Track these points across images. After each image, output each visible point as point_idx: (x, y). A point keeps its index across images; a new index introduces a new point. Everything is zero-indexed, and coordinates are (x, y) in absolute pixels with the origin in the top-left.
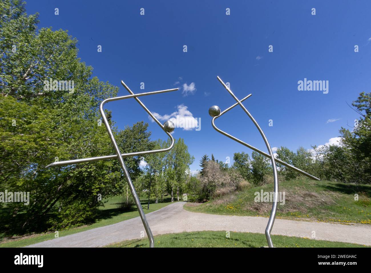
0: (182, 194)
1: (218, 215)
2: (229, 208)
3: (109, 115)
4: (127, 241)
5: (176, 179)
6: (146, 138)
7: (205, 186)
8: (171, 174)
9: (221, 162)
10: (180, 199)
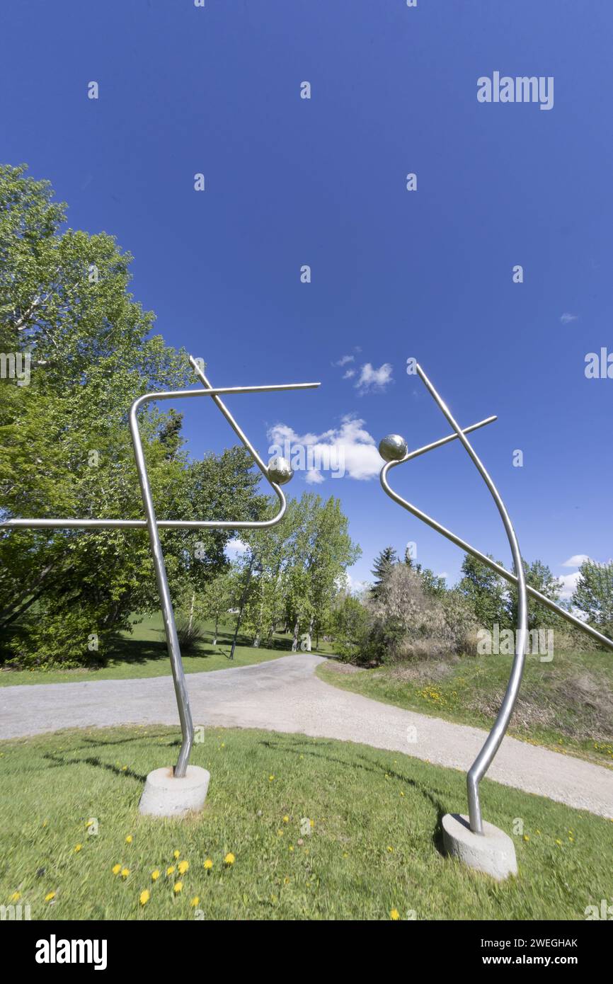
0: (322, 635)
1: (396, 707)
2: (429, 695)
3: (177, 422)
4: (160, 725)
5: (310, 597)
6: (248, 485)
7: (377, 625)
8: (300, 582)
9: (428, 573)
10: (315, 647)
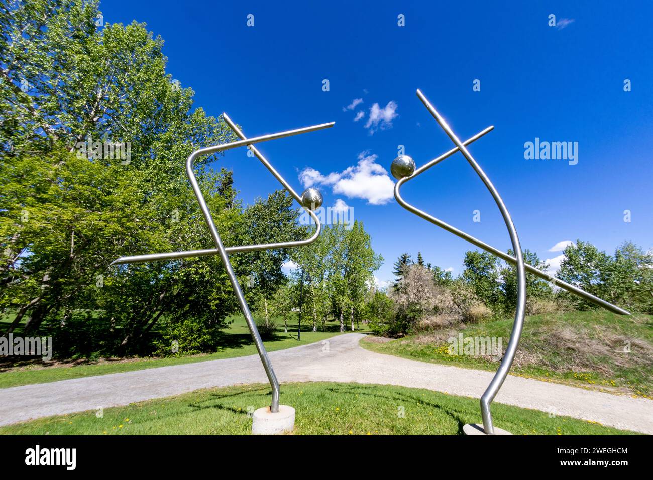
0: (360, 320)
1: (420, 362)
2: (444, 352)
3: (229, 178)
5: (348, 295)
7: (400, 309)
8: (340, 286)
9: (437, 269)
10: (357, 328)
